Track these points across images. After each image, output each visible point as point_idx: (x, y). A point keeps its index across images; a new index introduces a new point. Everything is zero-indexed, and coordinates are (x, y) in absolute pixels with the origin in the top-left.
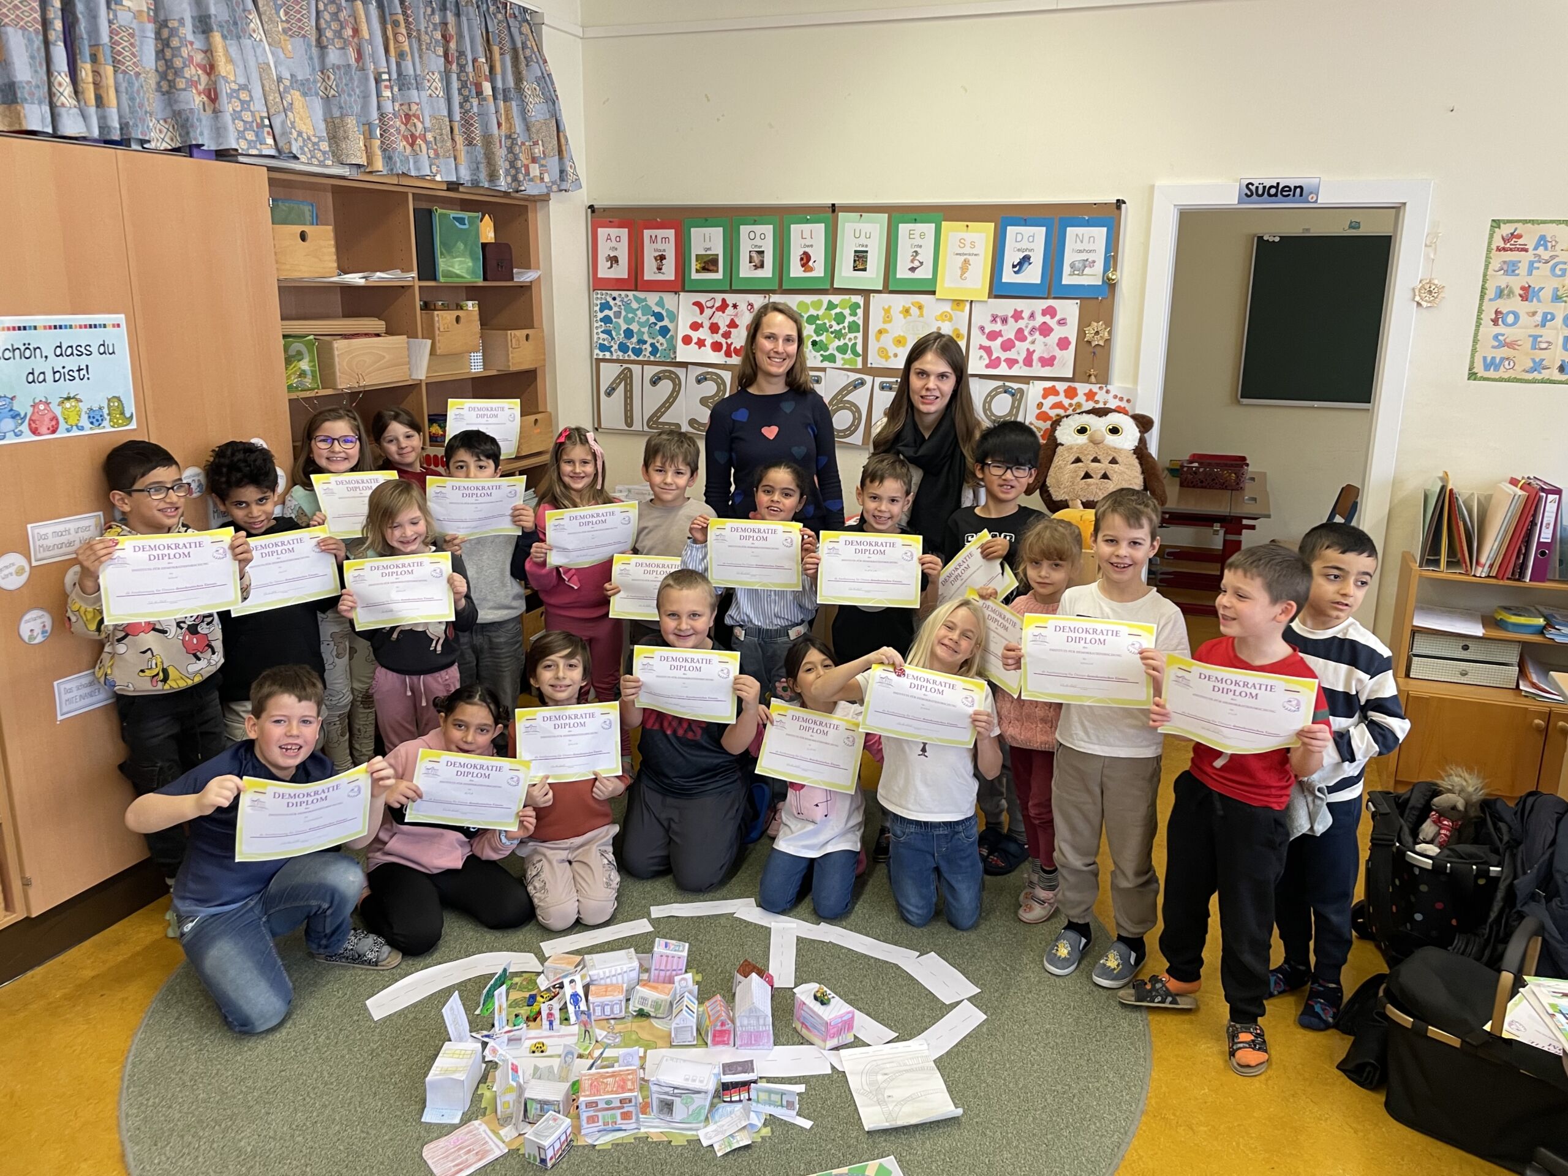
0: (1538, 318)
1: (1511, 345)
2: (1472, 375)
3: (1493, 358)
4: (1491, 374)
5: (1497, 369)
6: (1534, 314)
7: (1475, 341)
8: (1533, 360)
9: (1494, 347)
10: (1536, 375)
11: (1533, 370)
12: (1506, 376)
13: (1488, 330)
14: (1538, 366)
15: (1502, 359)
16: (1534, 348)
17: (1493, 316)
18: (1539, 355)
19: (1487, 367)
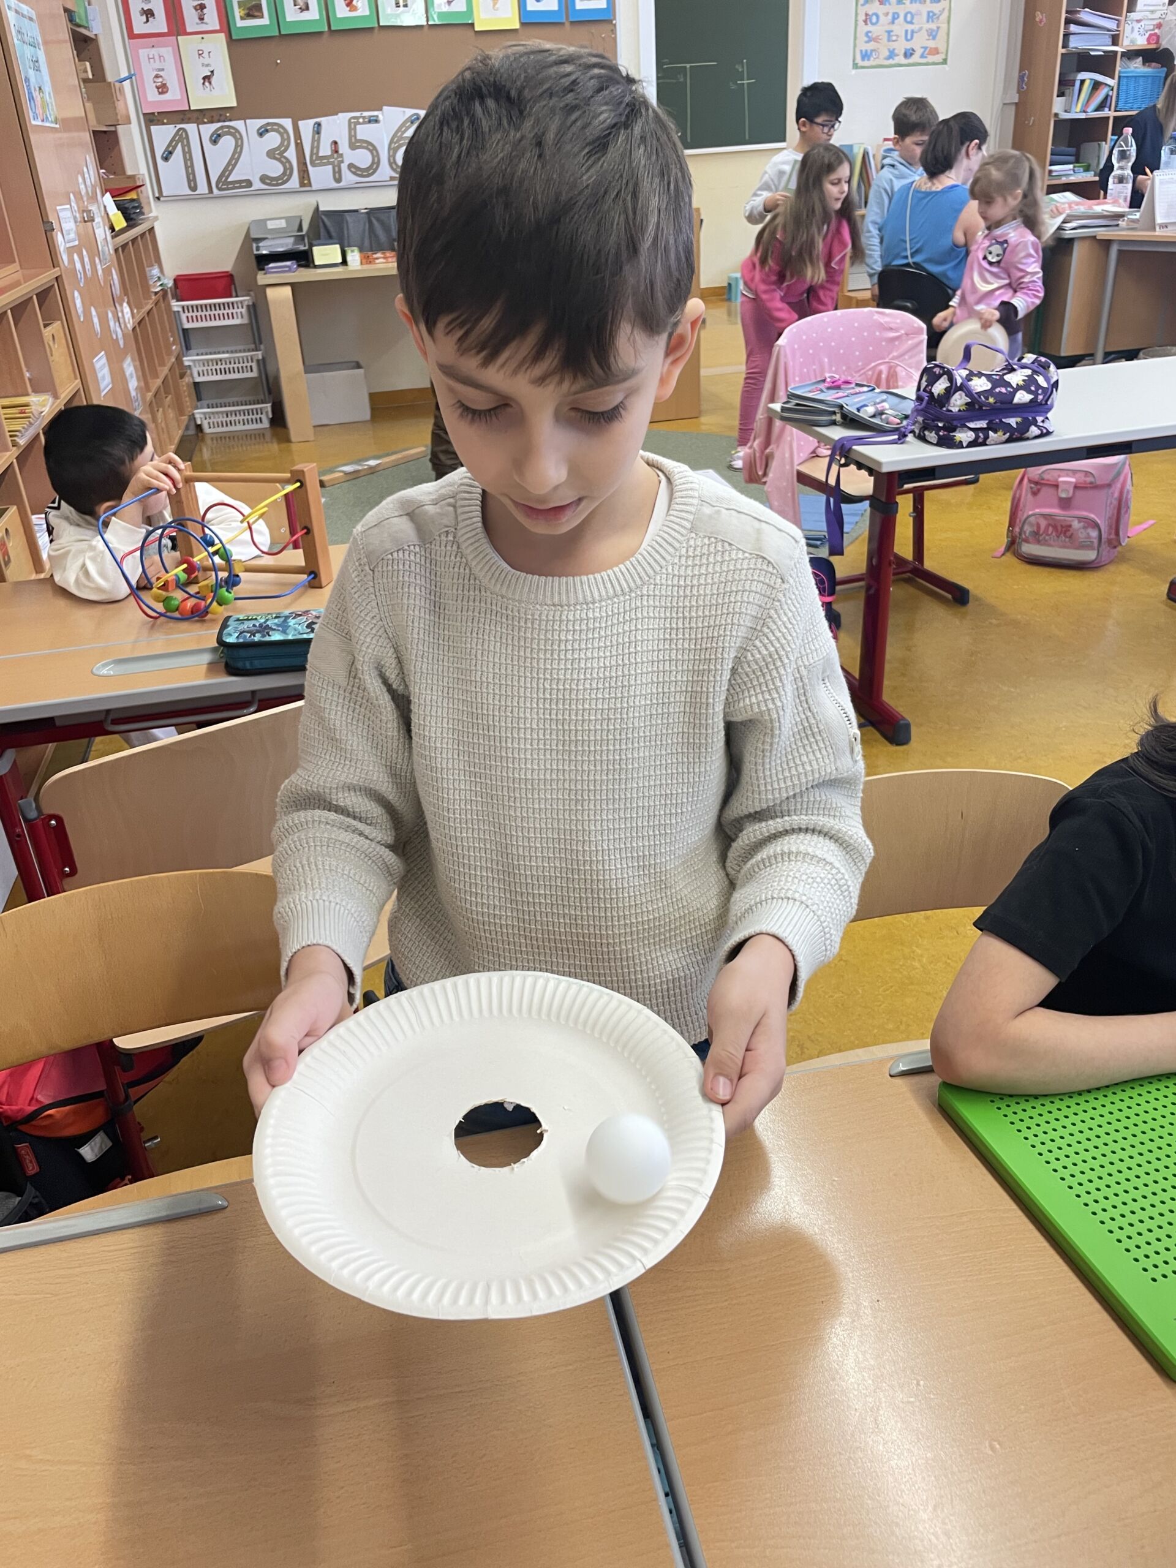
0: (890, 17)
1: (876, 40)
2: (856, 66)
3: (866, 51)
4: (866, 63)
5: (869, 60)
6: (887, 14)
7: (855, 38)
8: (889, 50)
9: (867, 42)
10: (891, 62)
11: (890, 57)
12: (874, 63)
13: (863, 28)
14: (892, 54)
15: (872, 51)
16: (889, 40)
17: (864, 18)
18: (892, 45)
19: (863, 59)
